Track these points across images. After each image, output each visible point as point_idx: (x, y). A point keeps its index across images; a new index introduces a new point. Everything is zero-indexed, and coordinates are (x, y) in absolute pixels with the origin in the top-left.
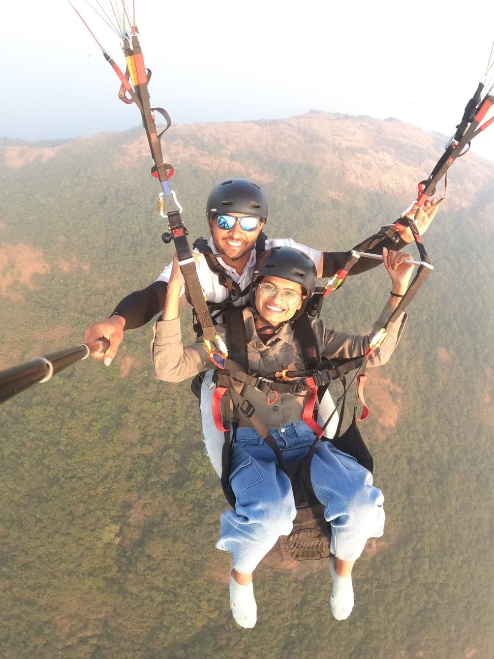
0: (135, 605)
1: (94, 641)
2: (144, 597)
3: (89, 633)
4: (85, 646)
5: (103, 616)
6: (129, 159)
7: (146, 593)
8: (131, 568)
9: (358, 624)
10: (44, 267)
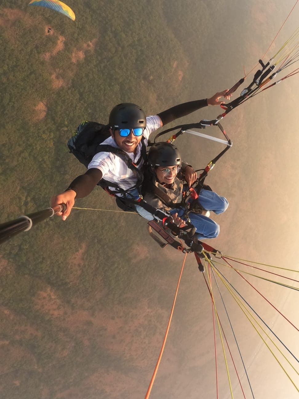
0: (23, 168)
1: (29, 199)
2: (21, 161)
3: (24, 199)
4: (29, 204)
5: (19, 187)
7: (20, 159)
8: (3, 158)
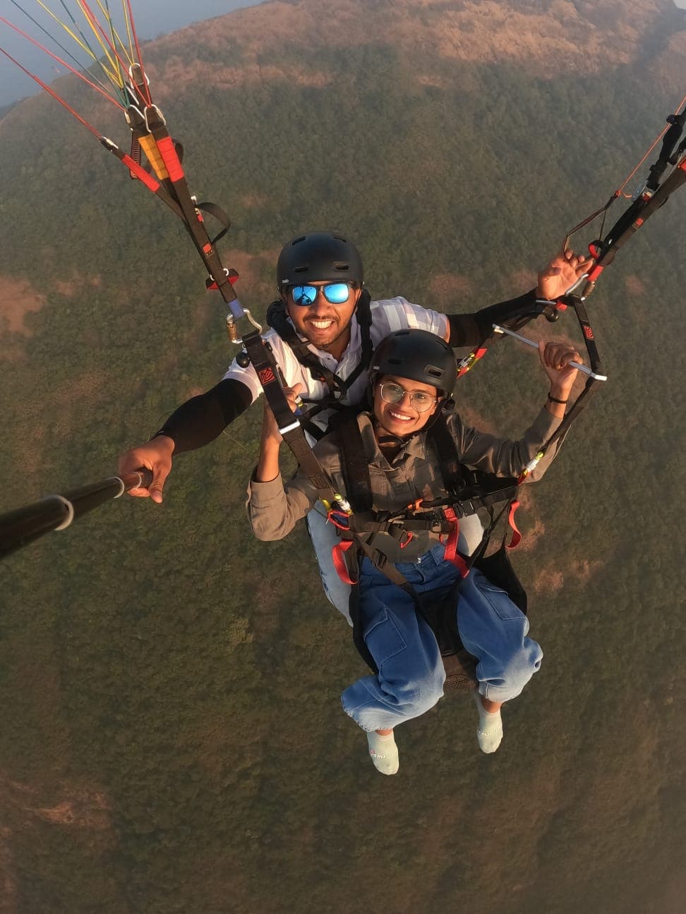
0: (295, 714)
1: (257, 772)
2: (305, 700)
3: (249, 763)
4: (248, 781)
5: (259, 737)
6: (108, 106)
7: (306, 696)
8: (277, 668)
9: (584, 675)
10: (37, 299)
